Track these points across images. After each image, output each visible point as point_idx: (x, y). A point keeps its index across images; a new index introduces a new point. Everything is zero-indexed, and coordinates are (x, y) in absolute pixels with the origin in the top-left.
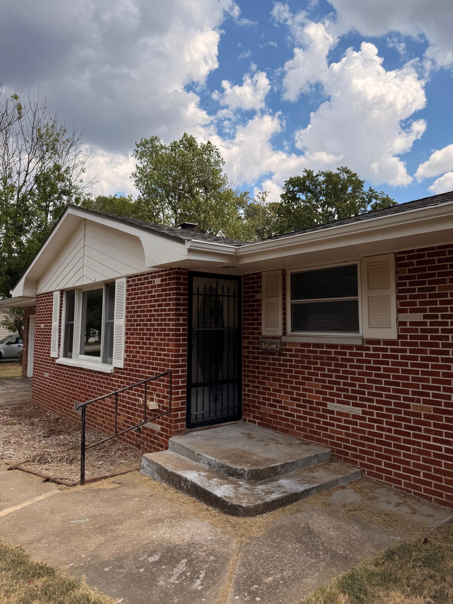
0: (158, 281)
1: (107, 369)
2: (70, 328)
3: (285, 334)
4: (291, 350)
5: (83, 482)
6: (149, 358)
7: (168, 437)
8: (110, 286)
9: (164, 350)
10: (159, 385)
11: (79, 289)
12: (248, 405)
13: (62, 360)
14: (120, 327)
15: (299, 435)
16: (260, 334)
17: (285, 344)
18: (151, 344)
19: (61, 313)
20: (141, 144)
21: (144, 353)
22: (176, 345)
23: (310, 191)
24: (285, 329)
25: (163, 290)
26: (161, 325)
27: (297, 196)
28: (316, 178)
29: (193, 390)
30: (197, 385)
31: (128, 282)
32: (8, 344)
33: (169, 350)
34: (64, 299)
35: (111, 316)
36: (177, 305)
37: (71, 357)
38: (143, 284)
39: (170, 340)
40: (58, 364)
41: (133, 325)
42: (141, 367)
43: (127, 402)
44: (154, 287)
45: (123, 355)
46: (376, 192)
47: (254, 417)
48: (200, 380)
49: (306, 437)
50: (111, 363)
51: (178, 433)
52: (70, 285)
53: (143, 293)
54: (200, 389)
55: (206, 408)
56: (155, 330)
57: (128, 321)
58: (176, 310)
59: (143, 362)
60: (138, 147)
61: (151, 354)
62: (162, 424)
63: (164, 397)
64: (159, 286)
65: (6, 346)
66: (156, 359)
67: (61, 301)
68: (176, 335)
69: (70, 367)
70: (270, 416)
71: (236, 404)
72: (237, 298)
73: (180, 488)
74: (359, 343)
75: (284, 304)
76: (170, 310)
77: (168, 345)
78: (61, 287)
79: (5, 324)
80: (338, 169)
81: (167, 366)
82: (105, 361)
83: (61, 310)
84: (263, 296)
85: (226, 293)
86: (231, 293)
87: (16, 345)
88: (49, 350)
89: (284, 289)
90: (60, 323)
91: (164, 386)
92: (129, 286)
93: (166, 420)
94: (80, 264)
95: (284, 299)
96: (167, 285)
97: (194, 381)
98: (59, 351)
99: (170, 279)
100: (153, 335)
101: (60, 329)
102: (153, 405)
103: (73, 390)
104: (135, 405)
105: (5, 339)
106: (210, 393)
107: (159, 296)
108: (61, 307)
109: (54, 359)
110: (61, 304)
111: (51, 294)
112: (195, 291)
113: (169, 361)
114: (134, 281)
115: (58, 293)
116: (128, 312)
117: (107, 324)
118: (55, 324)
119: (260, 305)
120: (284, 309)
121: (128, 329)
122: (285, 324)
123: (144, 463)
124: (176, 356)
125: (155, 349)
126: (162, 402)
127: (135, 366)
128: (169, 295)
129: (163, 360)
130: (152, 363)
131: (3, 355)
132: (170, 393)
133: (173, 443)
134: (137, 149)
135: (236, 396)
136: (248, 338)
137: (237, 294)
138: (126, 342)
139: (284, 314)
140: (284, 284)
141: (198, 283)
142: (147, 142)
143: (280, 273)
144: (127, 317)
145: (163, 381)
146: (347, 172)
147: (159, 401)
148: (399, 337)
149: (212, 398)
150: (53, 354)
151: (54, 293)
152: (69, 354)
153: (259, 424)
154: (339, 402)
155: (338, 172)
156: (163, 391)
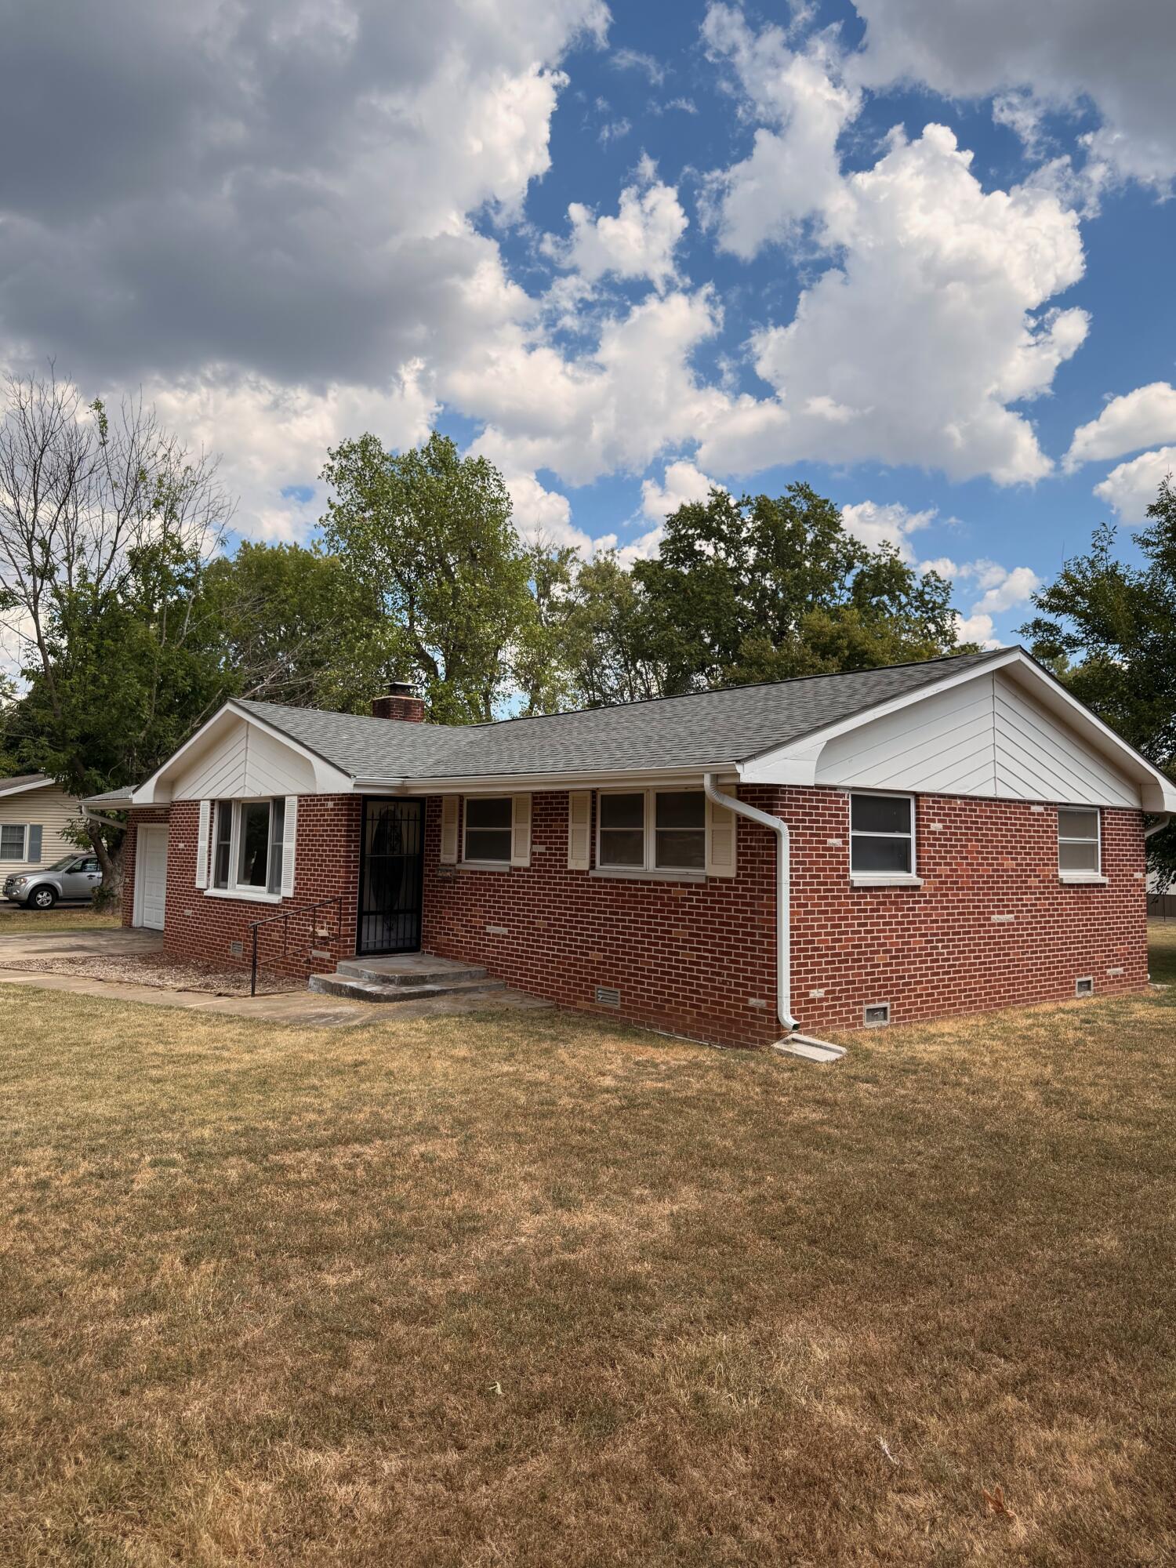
0: (330, 804)
1: (274, 899)
2: (223, 852)
3: (459, 861)
4: (462, 878)
5: (253, 995)
6: (320, 886)
7: (336, 963)
8: (279, 802)
9: (335, 877)
10: (329, 913)
11: (238, 800)
12: (427, 937)
13: (212, 892)
14: (289, 851)
15: (465, 960)
16: (439, 861)
17: (459, 872)
18: (322, 870)
19: (211, 830)
20: (338, 452)
21: (315, 880)
22: (346, 872)
23: (722, 538)
24: (460, 857)
25: (336, 815)
26: (332, 851)
27: (697, 548)
28: (735, 511)
29: (365, 918)
30: (369, 913)
31: (300, 801)
32: (70, 871)
33: (340, 877)
34: (216, 811)
35: (279, 837)
36: (348, 831)
37: (226, 888)
38: (316, 805)
39: (341, 867)
40: (206, 897)
41: (304, 850)
42: (311, 895)
43: (297, 934)
44: (327, 810)
45: (293, 883)
46: (865, 547)
47: (432, 948)
48: (373, 908)
49: (470, 960)
50: (279, 893)
51: (347, 958)
52: (226, 795)
53: (316, 815)
54: (372, 917)
55: (379, 937)
56: (327, 856)
57: (299, 845)
58: (347, 836)
59: (314, 890)
60: (333, 459)
61: (322, 881)
62: (331, 951)
63: (334, 924)
64: (332, 810)
65: (67, 875)
66: (327, 886)
67: (212, 813)
68: (347, 862)
69: (226, 899)
70: (445, 945)
71: (414, 935)
72: (418, 823)
73: (341, 995)
74: (507, 870)
75: (460, 831)
76: (341, 836)
77: (339, 872)
78: (213, 795)
79: (69, 834)
80: (790, 488)
81: (337, 892)
82: (271, 891)
83: (211, 826)
84: (442, 821)
85: (405, 817)
86: (412, 816)
87: (84, 875)
88: (194, 879)
89: (461, 816)
90: (210, 843)
91: (335, 913)
92: (301, 806)
93: (335, 946)
94: (241, 769)
95: (461, 826)
96: (339, 810)
97: (365, 909)
98: (209, 880)
99: (343, 804)
100: (325, 861)
101: (210, 851)
102: (323, 933)
103: (230, 928)
104: (304, 936)
105: (61, 863)
106: (383, 921)
107: (332, 820)
108: (211, 822)
109: (201, 891)
110: (212, 818)
111: (197, 802)
112: (369, 816)
113: (340, 887)
114: (306, 801)
115: (208, 803)
116: (299, 835)
117: (273, 847)
118: (203, 844)
119: (440, 831)
120: (460, 836)
121: (298, 855)
122: (460, 851)
123: (311, 982)
124: (346, 883)
125: (326, 876)
126: (332, 929)
127: (305, 894)
128: (341, 820)
129: (334, 887)
130: (323, 891)
131: (61, 894)
132: (340, 919)
133: (341, 966)
134: (331, 464)
135: (414, 927)
136: (429, 865)
137: (418, 817)
138: (297, 869)
139: (460, 841)
140: (461, 811)
141: (374, 809)
142: (353, 448)
143: (457, 799)
144: (298, 840)
145: (333, 908)
146: (809, 496)
147: (329, 929)
148: (532, 865)
149: (386, 927)
150: (200, 884)
151: (202, 803)
152: (222, 884)
153: (436, 954)
154: (495, 924)
155: (788, 495)
156: (333, 918)
